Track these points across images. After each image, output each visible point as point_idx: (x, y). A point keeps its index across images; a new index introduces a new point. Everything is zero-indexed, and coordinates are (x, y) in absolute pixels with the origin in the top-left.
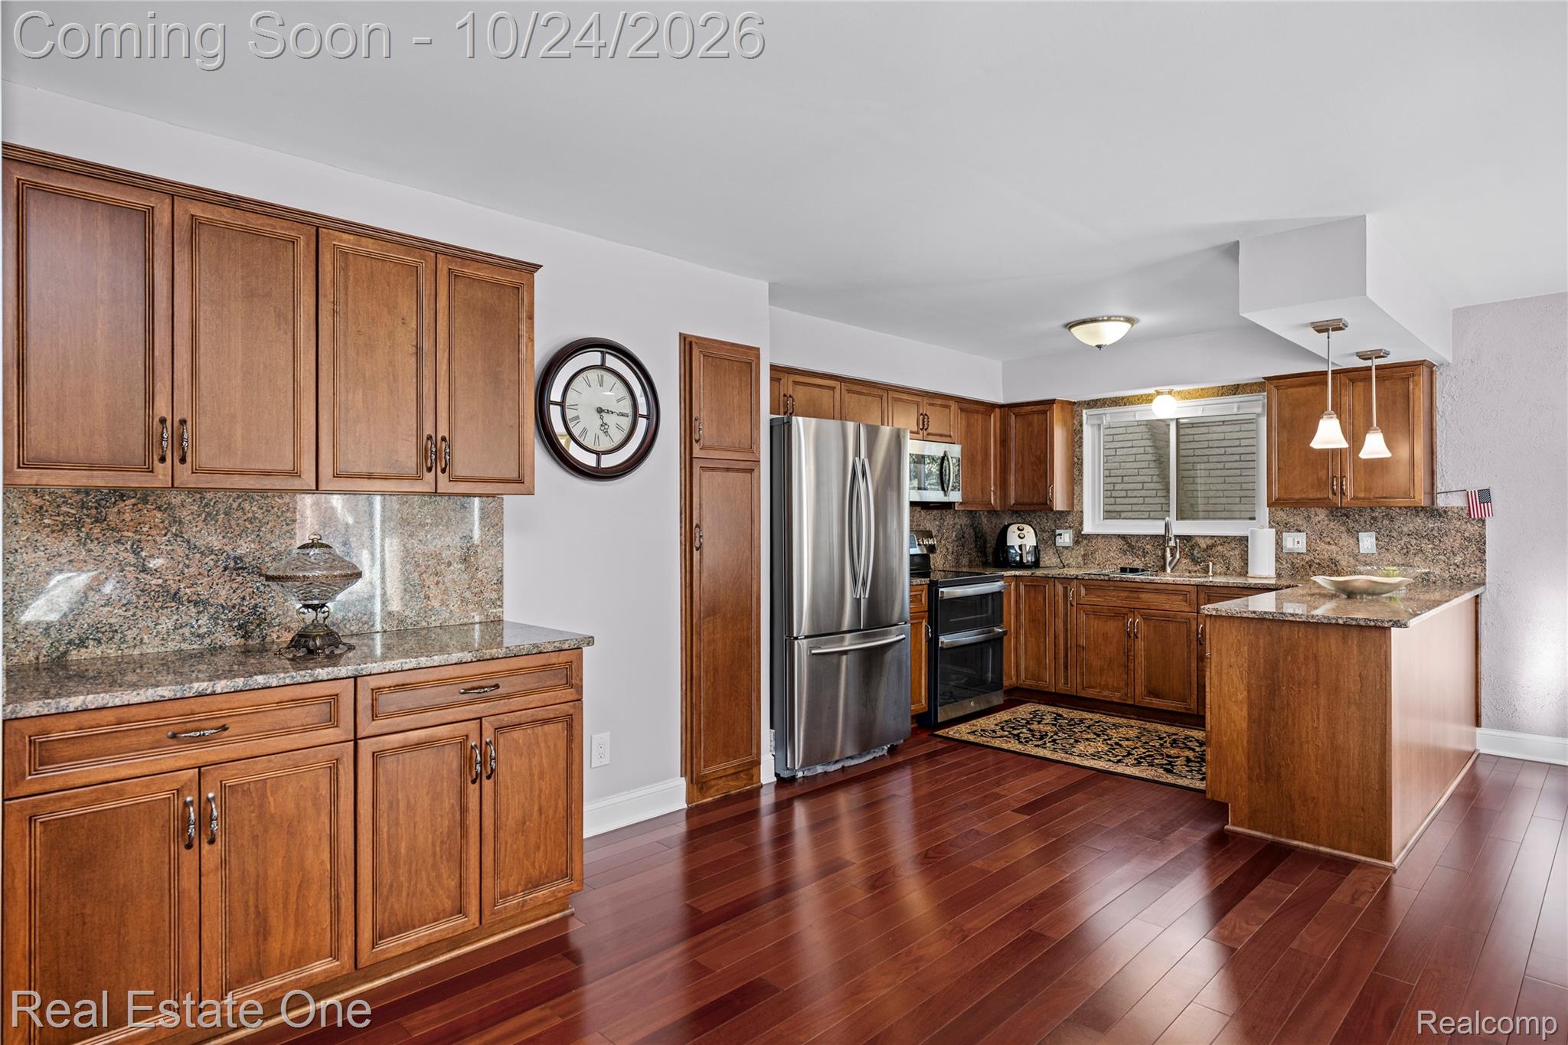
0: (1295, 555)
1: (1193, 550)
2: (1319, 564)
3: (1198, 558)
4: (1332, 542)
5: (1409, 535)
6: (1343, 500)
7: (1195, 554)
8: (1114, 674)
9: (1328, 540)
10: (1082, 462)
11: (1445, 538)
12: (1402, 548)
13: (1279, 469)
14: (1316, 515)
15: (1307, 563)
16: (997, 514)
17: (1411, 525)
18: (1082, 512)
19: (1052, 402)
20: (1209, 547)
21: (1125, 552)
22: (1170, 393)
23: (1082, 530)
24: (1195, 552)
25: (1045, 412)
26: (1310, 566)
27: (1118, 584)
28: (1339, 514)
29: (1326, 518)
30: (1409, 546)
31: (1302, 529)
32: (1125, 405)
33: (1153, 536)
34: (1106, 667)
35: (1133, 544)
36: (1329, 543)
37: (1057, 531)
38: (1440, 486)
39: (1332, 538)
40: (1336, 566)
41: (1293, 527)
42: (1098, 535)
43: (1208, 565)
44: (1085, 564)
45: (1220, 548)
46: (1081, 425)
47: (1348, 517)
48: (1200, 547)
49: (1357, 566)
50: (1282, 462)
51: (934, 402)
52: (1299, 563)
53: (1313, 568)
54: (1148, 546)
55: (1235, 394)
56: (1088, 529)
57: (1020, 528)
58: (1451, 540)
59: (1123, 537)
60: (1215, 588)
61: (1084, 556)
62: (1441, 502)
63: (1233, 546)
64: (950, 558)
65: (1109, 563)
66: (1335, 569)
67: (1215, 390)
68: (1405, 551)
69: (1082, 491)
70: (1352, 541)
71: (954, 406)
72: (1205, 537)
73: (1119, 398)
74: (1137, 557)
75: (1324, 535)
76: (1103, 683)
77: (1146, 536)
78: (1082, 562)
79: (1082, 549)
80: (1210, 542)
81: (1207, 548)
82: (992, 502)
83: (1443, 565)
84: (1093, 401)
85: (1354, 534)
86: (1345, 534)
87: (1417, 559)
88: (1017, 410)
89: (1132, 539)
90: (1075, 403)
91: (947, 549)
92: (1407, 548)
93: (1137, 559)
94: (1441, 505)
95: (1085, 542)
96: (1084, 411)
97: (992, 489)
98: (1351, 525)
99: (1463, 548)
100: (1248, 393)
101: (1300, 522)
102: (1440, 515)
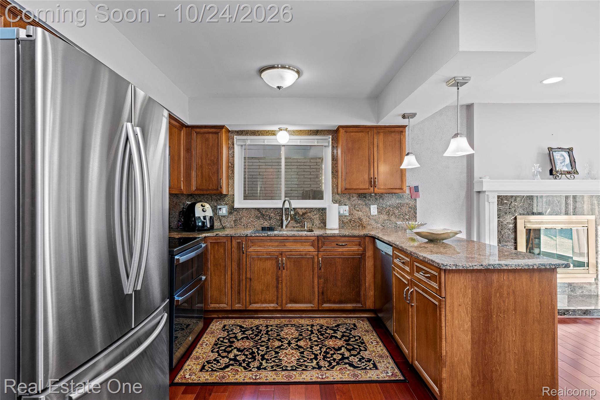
0: (344, 217)
1: (296, 215)
2: (354, 221)
3: (298, 220)
4: (359, 210)
5: (389, 206)
6: (375, 190)
7: (297, 218)
8: (270, 293)
9: (358, 209)
10: (234, 166)
11: (403, 207)
12: (387, 212)
13: (346, 173)
14: (353, 197)
15: (349, 220)
16: (177, 196)
17: (390, 202)
18: (234, 195)
19: (222, 127)
20: (304, 214)
21: (258, 218)
22: (286, 130)
23: (234, 206)
24: (297, 217)
25: (217, 133)
26: (350, 222)
27: (272, 238)
28: (362, 197)
29: (357, 199)
30: (390, 211)
31: (347, 204)
32: (259, 135)
33: (275, 208)
35: (264, 213)
37: (218, 206)
39: (359, 208)
40: (361, 221)
41: (343, 203)
42: (243, 209)
43: (305, 223)
44: (235, 225)
45: (309, 214)
46: (233, 145)
47: (366, 198)
48: (299, 214)
49: (369, 221)
50: (348, 170)
52: (345, 220)
53: (351, 223)
54: (272, 214)
55: (316, 135)
56: (236, 206)
57: (203, 205)
58: (405, 208)
59: (258, 209)
60: (328, 237)
61: (235, 221)
63: (316, 213)
65: (250, 224)
66: (360, 223)
67: (307, 132)
68: (388, 213)
69: (234, 183)
70: (368, 209)
72: (301, 208)
73: (256, 131)
74: (266, 220)
75: (356, 207)
76: (262, 300)
77: (271, 208)
78: (233, 225)
79: (233, 217)
80: (304, 211)
81: (303, 214)
82: (182, 188)
84: (240, 131)
85: (368, 206)
86: (365, 206)
87: (392, 217)
88: (198, 130)
89: (263, 210)
90: (231, 131)
92: (389, 212)
93: (266, 222)
95: (235, 213)
96: (235, 136)
97: (182, 179)
98: (367, 202)
99: (409, 212)
100: (322, 135)
101: (346, 201)
102: (401, 197)
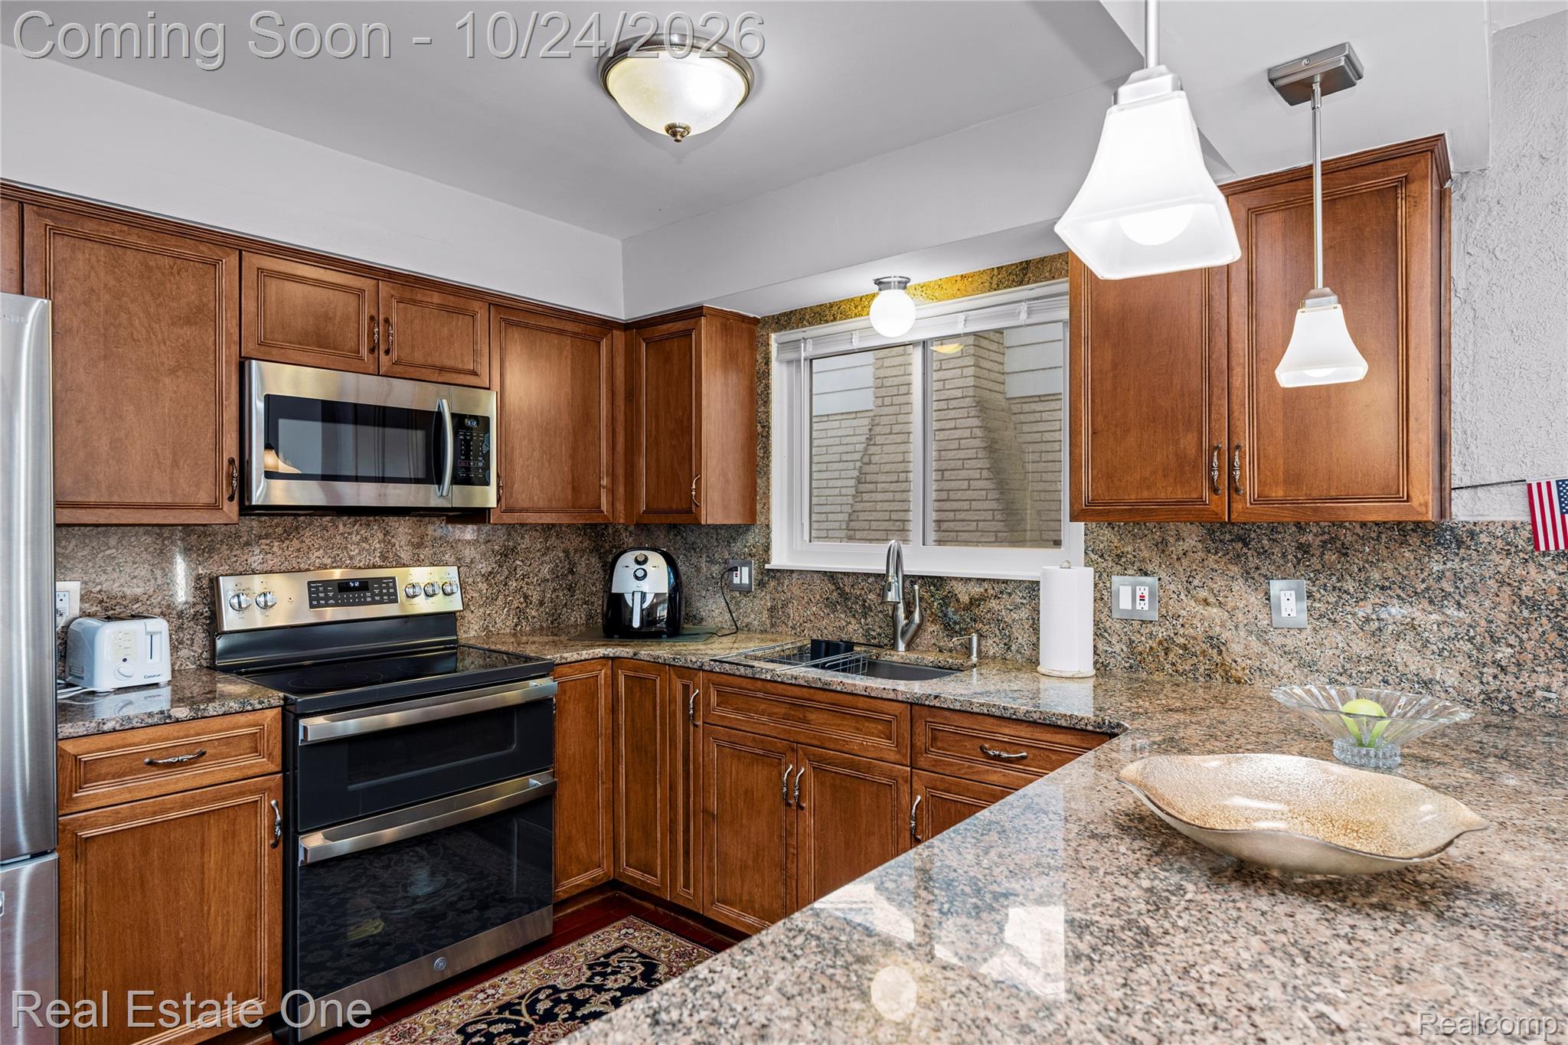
0: (1136, 624)
1: (947, 605)
2: (1185, 647)
3: (955, 623)
4: (1212, 600)
5: (1383, 588)
6: (1234, 505)
7: (950, 614)
8: (764, 880)
9: (1203, 594)
10: (768, 432)
11: (1471, 597)
12: (1368, 620)
13: (1094, 433)
14: (1179, 538)
15: (1160, 643)
16: (648, 530)
17: (1388, 565)
18: (768, 526)
19: (695, 313)
20: (975, 602)
21: (831, 605)
22: (903, 284)
23: (768, 562)
24: (951, 610)
25: (687, 334)
26: (1167, 651)
27: (769, 686)
28: (1228, 537)
29: (1200, 546)
31: (1150, 568)
32: (835, 319)
34: (750, 863)
35: (847, 590)
36: (1206, 602)
37: (730, 560)
38: (1459, 474)
39: (1211, 590)
40: (1220, 653)
41: (1133, 564)
42: (792, 571)
43: (970, 640)
44: (772, 625)
45: (993, 604)
46: (767, 363)
47: (1246, 545)
48: (958, 600)
49: (1264, 655)
50: (1100, 418)
51: (419, 297)
52: (1144, 644)
53: (1171, 655)
54: (871, 596)
55: (1021, 283)
56: (779, 559)
57: (641, 559)
58: (1487, 604)
59: (831, 576)
60: (946, 713)
61: (772, 609)
62: (1463, 510)
63: (1019, 600)
64: (534, 613)
65: (808, 625)
66: (1217, 659)
67: (986, 277)
69: (768, 487)
70: (1254, 599)
71: (479, 308)
72: (967, 580)
73: (825, 305)
74: (854, 616)
75: (1196, 582)
76: (745, 897)
77: (868, 575)
78: (768, 622)
79: (768, 598)
80: (977, 590)
81: (971, 603)
82: (604, 507)
83: (1466, 664)
84: (784, 314)
85: (1259, 582)
86: (1241, 581)
87: (1401, 645)
88: (648, 332)
89: (846, 579)
90: (755, 321)
91: (526, 597)
93: (853, 621)
94: (1462, 519)
95: (773, 584)
96: (773, 336)
97: (604, 482)
98: (1254, 562)
100: (1046, 279)
101: (1146, 554)
102: (1460, 543)
